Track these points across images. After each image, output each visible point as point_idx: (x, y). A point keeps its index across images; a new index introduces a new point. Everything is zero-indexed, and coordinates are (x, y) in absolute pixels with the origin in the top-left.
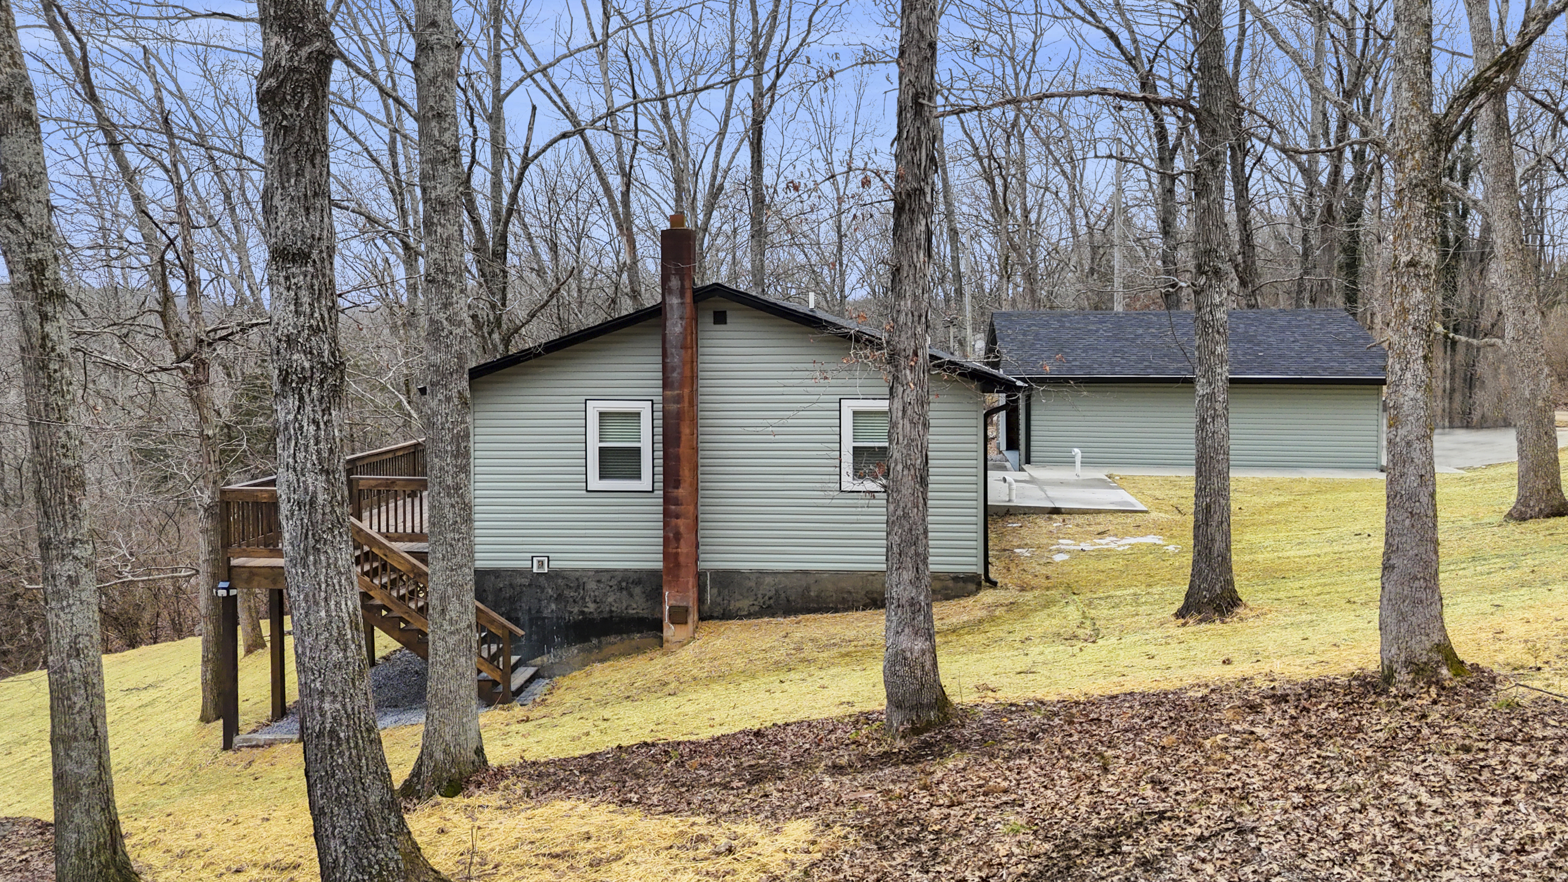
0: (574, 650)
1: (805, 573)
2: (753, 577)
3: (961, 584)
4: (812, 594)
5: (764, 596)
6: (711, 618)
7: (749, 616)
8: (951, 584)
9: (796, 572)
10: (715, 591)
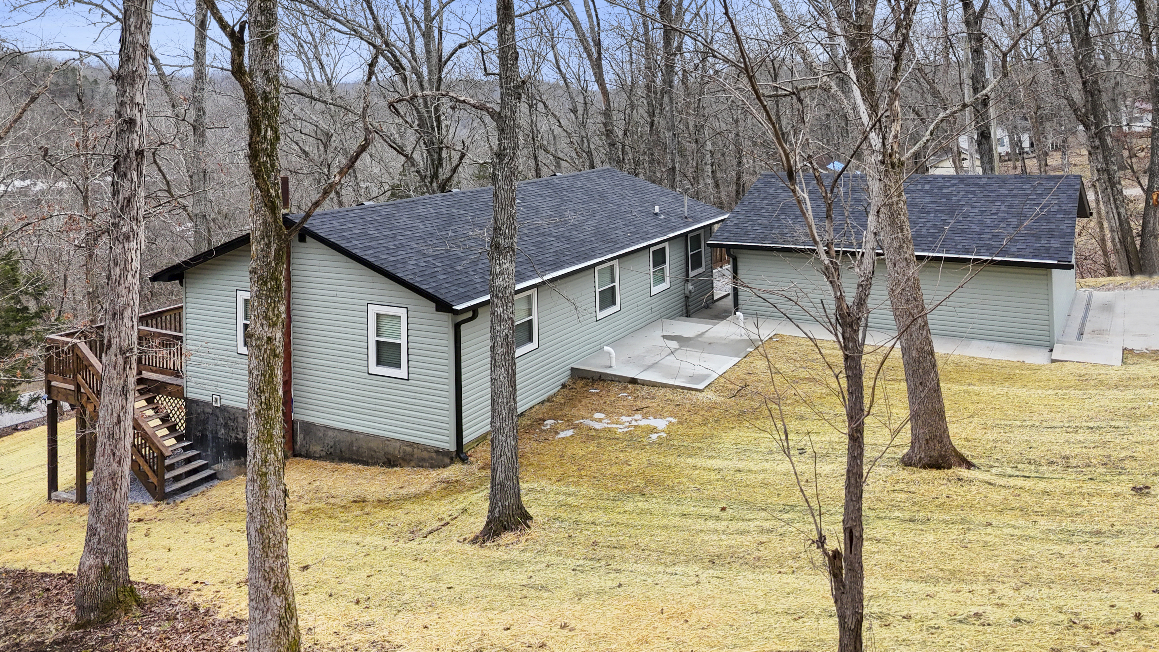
0: (233, 463)
1: (350, 432)
2: (322, 429)
3: (441, 457)
4: (354, 448)
5: (328, 445)
6: (300, 456)
7: (320, 458)
8: (434, 455)
9: (345, 430)
10: (302, 436)
